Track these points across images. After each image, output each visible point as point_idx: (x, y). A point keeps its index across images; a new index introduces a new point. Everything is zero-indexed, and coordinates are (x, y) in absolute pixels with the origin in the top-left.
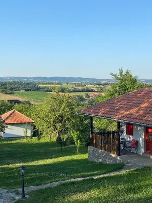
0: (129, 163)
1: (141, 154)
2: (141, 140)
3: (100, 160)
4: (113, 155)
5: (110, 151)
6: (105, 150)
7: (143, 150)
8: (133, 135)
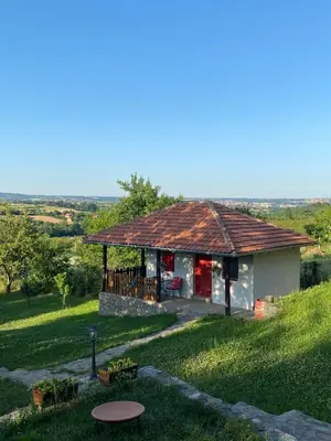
0: (181, 311)
1: (189, 297)
2: (188, 277)
3: (125, 312)
4: (150, 303)
5: (142, 297)
6: (133, 296)
7: (191, 291)
8: (173, 271)
